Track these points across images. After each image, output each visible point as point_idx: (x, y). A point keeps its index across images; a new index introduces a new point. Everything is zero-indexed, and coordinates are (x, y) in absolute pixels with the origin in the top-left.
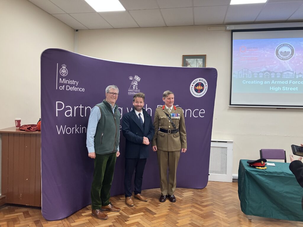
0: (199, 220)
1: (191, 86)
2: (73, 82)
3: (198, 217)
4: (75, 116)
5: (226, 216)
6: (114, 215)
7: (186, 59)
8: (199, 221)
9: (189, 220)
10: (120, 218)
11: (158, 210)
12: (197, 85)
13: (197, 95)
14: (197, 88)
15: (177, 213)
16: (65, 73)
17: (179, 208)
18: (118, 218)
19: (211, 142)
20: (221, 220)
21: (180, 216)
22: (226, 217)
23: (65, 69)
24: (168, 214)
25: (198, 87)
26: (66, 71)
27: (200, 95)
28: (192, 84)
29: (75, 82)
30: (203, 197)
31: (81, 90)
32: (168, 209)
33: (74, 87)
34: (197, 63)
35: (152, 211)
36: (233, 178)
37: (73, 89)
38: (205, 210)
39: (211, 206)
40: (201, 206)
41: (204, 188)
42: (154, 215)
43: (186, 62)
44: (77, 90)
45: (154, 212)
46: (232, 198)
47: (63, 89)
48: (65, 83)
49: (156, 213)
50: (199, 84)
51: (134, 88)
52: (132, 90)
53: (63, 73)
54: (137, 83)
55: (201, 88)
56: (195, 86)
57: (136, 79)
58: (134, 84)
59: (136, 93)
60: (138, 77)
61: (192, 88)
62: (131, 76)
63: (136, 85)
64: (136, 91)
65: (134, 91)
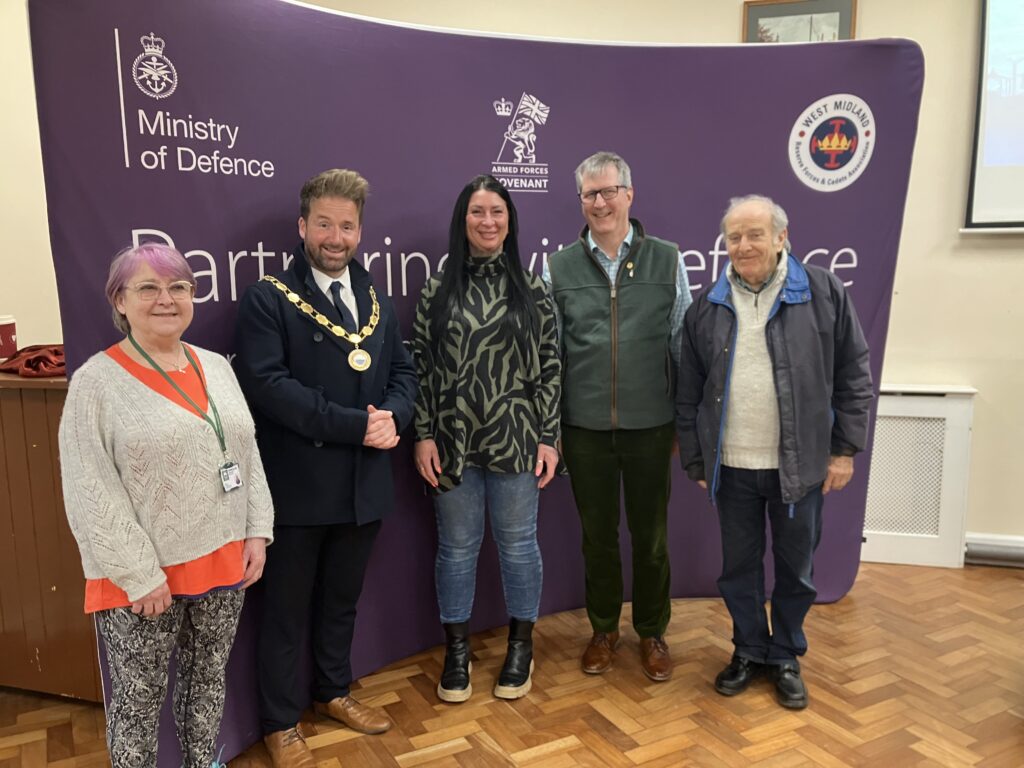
1: (794, 137)
4: (234, 298)
6: (444, 751)
7: (762, 22)
11: (642, 720)
12: (824, 130)
13: (823, 182)
14: (825, 145)
15: (737, 742)
16: (162, 79)
23: (159, 60)
26: (168, 69)
27: (838, 181)
28: (798, 126)
29: (219, 129)
31: (255, 172)
32: (689, 717)
33: (217, 155)
34: (813, 35)
35: (619, 730)
36: (966, 549)
37: (212, 166)
38: (868, 725)
39: (893, 700)
40: (844, 702)
41: (843, 600)
42: (626, 754)
43: (760, 35)
44: (236, 173)
45: (627, 733)
46: (982, 653)
47: (163, 167)
48: (169, 134)
49: (634, 738)
50: (833, 126)
51: (517, 158)
52: (508, 166)
53: (153, 82)
54: (535, 133)
55: (845, 144)
56: (815, 138)
57: (528, 114)
58: (518, 139)
59: (531, 181)
60: (538, 102)
61: (797, 148)
62: (503, 100)
63: (529, 142)
64: (527, 171)
65: (519, 173)
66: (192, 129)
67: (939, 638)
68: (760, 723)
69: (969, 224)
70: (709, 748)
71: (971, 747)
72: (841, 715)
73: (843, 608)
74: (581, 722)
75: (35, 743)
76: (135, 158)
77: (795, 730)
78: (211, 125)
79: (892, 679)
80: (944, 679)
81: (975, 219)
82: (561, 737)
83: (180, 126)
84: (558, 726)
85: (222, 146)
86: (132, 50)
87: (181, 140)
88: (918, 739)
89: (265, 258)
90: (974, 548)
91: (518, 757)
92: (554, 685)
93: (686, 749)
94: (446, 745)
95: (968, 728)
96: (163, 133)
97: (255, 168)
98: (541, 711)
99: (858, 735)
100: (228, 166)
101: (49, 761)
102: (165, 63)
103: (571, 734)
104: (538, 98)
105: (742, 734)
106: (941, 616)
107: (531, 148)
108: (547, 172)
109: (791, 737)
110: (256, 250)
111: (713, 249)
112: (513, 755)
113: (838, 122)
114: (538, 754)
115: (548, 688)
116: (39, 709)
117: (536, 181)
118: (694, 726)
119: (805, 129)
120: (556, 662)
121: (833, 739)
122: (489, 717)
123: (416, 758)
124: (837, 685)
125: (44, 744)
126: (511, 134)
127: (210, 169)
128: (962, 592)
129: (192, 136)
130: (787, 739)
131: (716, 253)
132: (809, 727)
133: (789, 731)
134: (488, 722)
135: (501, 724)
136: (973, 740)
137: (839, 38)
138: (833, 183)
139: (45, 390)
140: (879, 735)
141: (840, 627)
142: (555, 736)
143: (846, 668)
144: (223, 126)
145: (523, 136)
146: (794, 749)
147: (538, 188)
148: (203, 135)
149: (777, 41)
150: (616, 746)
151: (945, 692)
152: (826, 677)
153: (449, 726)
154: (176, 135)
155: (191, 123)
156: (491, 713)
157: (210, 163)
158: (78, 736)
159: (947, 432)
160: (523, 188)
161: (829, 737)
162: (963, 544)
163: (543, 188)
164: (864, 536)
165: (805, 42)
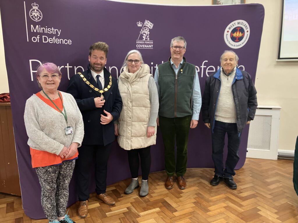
1: (226, 33)
3: (237, 217)
6: (120, 212)
10: (128, 216)
11: (179, 204)
12: (235, 30)
13: (234, 46)
14: (235, 35)
15: (206, 210)
16: (38, 16)
17: (208, 201)
18: (124, 218)
21: (210, 216)
22: (277, 218)
23: (37, 10)
26: (40, 13)
28: (227, 29)
31: (66, 43)
32: (193, 203)
33: (55, 38)
34: (233, 3)
35: (172, 206)
36: (278, 154)
37: (53, 41)
38: (245, 206)
39: (254, 199)
40: (239, 199)
41: (241, 169)
42: (174, 213)
43: (217, 3)
44: (60, 43)
45: (174, 207)
46: (281, 185)
47: (38, 41)
48: (40, 32)
49: (176, 209)
50: (237, 29)
51: (144, 39)
52: (141, 41)
53: (35, 17)
54: (149, 31)
55: (241, 35)
56: (232, 33)
57: (147, 26)
58: (144, 33)
59: (148, 45)
60: (150, 22)
61: (227, 36)
62: (140, 22)
63: (147, 34)
64: (147, 42)
65: (144, 43)
66: (47, 30)
67: (269, 180)
68: (213, 205)
69: (279, 58)
70: (198, 212)
71: (276, 213)
72: (238, 203)
73: (240, 171)
74: (161, 203)
75: (3, 208)
76: (30, 39)
77: (224, 207)
78: (53, 29)
79: (253, 193)
80: (270, 193)
81: (281, 57)
82: (155, 208)
83: (43, 30)
84: (154, 205)
85: (56, 36)
86: (29, 7)
87: (44, 34)
88: (260, 210)
89: (69, 68)
90: (281, 154)
91: (142, 214)
92: (154, 193)
93: (191, 212)
94: (121, 210)
95: (275, 208)
96: (38, 32)
97: (66, 42)
98: (149, 200)
99: (242, 209)
100: (58, 41)
101: (6, 213)
102: (39, 11)
103: (158, 207)
104: (150, 21)
105: (208, 208)
106: (270, 174)
107: (148, 36)
108: (153, 43)
109: (222, 209)
110: (67, 66)
111: (202, 66)
112: (140, 213)
113: (239, 28)
114: (148, 213)
115: (152, 194)
116: (5, 198)
117: (149, 46)
118: (194, 205)
119: (229, 30)
120: (155, 186)
121: (235, 210)
122: (134, 202)
123: (112, 214)
124: (237, 194)
125: (6, 208)
126: (142, 32)
127: (52, 42)
128: (276, 167)
129: (47, 33)
130: (221, 210)
131: (203, 67)
132: (228, 206)
133: (222, 207)
134: (134, 203)
135: (137, 204)
136: (277, 211)
137: (241, 3)
138: (237, 46)
139: (6, 106)
140: (249, 209)
141: (239, 177)
142: (153, 208)
143: (240, 189)
144: (56, 30)
145: (146, 32)
146: (223, 213)
147: (150, 48)
148: (50, 32)
149: (222, 4)
150: (170, 211)
151: (269, 197)
152: (234, 192)
153: (122, 205)
154: (42, 32)
155: (47, 29)
156: (135, 201)
157: (52, 40)
158: (15, 206)
159: (272, 120)
160: (146, 48)
161: (234, 209)
162: (277, 153)
163: (151, 48)
164: (247, 150)
165: (231, 4)
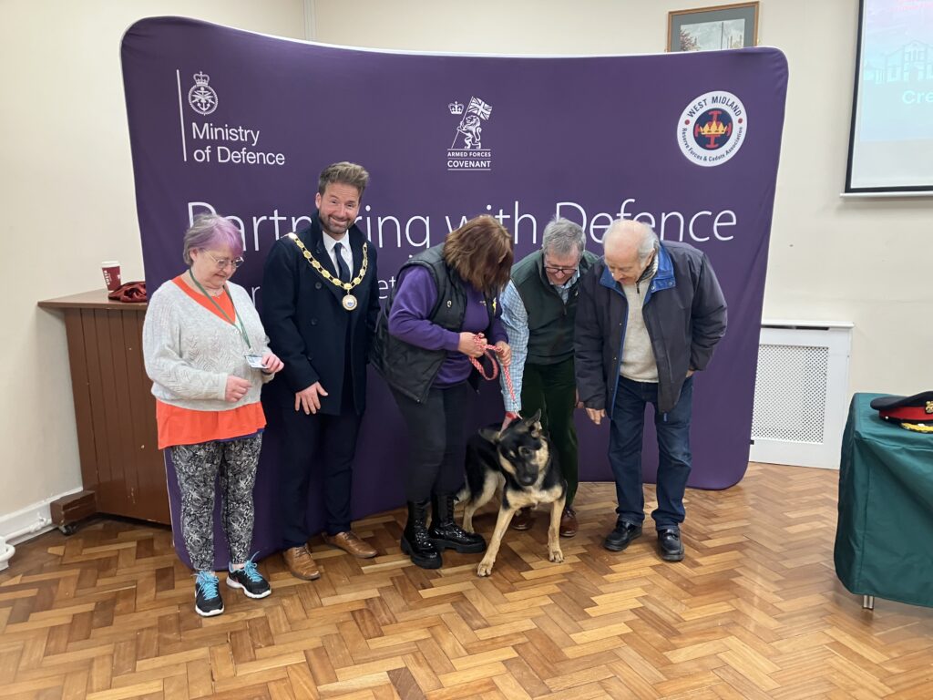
0: (674, 598)
1: (681, 125)
2: (238, 134)
3: (673, 587)
4: (257, 249)
5: (777, 589)
6: (394, 566)
7: (683, 28)
8: (670, 603)
9: (636, 598)
12: (705, 119)
13: (705, 159)
14: (705, 130)
15: (605, 571)
16: (207, 101)
19: (762, 330)
20: (753, 605)
21: (608, 583)
23: (206, 89)
24: (570, 573)
25: (710, 127)
26: (212, 94)
27: (716, 158)
28: (684, 116)
29: (246, 133)
30: (715, 520)
31: (271, 161)
32: (577, 555)
33: (245, 151)
34: (725, 39)
35: (522, 560)
37: (242, 158)
39: (736, 552)
40: (698, 553)
41: (732, 488)
42: (522, 573)
43: (682, 38)
44: (258, 162)
45: (527, 562)
46: (824, 526)
47: (208, 160)
48: (212, 138)
49: (531, 564)
50: (712, 116)
51: (467, 145)
52: (460, 151)
53: (202, 104)
54: (480, 126)
55: (722, 129)
56: (697, 126)
57: (475, 112)
59: (478, 162)
60: (483, 103)
61: (684, 133)
62: (456, 103)
63: (476, 133)
64: (475, 155)
65: (468, 156)
66: (229, 134)
67: (793, 515)
68: (627, 561)
69: (848, 189)
70: (583, 574)
71: (777, 582)
73: (729, 494)
75: (129, 548)
76: (190, 154)
77: (652, 567)
79: (743, 539)
81: (852, 186)
83: (219, 133)
85: (248, 145)
86: (188, 83)
87: (220, 142)
89: (279, 221)
91: (446, 571)
93: (566, 573)
95: (782, 571)
96: (208, 138)
99: (695, 571)
100: (252, 158)
101: (137, 558)
102: (210, 91)
104: (483, 100)
105: (611, 567)
106: (806, 501)
107: (478, 138)
108: (490, 155)
110: (273, 216)
111: (620, 212)
113: (715, 113)
116: (131, 529)
117: (482, 162)
119: (689, 118)
121: (677, 573)
124: (697, 542)
125: (135, 550)
126: (462, 128)
127: (240, 160)
129: (227, 139)
130: (642, 571)
136: (781, 578)
138: (713, 160)
139: (137, 311)
140: (713, 572)
143: (709, 531)
144: (249, 131)
145: (472, 129)
147: (483, 167)
148: (234, 137)
150: (515, 568)
151: (778, 549)
154: (216, 138)
155: (226, 130)
157: (240, 156)
158: (157, 546)
159: (830, 359)
160: (472, 167)
163: (487, 167)
164: (752, 438)
